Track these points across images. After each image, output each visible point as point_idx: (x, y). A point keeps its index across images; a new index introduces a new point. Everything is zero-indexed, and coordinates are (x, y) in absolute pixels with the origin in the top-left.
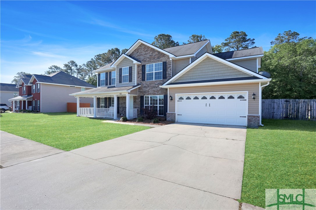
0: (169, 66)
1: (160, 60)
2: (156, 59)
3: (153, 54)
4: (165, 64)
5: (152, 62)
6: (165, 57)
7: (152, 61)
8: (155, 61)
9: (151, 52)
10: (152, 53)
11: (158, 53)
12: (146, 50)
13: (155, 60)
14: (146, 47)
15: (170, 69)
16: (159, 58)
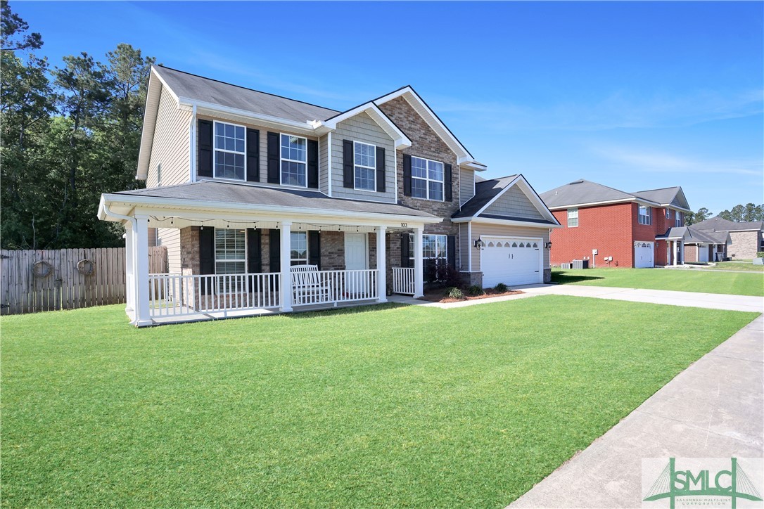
0: (455, 176)
1: (441, 158)
2: (434, 152)
3: (427, 137)
4: (448, 168)
5: (426, 154)
6: (449, 153)
7: (426, 152)
8: (431, 155)
9: (423, 131)
10: (424, 134)
11: (435, 139)
12: (412, 119)
13: (430, 153)
14: (412, 113)
15: (456, 182)
16: (437, 151)
